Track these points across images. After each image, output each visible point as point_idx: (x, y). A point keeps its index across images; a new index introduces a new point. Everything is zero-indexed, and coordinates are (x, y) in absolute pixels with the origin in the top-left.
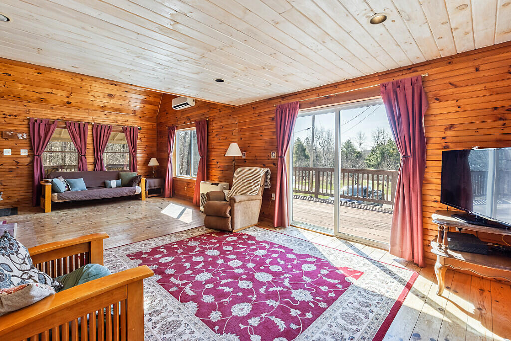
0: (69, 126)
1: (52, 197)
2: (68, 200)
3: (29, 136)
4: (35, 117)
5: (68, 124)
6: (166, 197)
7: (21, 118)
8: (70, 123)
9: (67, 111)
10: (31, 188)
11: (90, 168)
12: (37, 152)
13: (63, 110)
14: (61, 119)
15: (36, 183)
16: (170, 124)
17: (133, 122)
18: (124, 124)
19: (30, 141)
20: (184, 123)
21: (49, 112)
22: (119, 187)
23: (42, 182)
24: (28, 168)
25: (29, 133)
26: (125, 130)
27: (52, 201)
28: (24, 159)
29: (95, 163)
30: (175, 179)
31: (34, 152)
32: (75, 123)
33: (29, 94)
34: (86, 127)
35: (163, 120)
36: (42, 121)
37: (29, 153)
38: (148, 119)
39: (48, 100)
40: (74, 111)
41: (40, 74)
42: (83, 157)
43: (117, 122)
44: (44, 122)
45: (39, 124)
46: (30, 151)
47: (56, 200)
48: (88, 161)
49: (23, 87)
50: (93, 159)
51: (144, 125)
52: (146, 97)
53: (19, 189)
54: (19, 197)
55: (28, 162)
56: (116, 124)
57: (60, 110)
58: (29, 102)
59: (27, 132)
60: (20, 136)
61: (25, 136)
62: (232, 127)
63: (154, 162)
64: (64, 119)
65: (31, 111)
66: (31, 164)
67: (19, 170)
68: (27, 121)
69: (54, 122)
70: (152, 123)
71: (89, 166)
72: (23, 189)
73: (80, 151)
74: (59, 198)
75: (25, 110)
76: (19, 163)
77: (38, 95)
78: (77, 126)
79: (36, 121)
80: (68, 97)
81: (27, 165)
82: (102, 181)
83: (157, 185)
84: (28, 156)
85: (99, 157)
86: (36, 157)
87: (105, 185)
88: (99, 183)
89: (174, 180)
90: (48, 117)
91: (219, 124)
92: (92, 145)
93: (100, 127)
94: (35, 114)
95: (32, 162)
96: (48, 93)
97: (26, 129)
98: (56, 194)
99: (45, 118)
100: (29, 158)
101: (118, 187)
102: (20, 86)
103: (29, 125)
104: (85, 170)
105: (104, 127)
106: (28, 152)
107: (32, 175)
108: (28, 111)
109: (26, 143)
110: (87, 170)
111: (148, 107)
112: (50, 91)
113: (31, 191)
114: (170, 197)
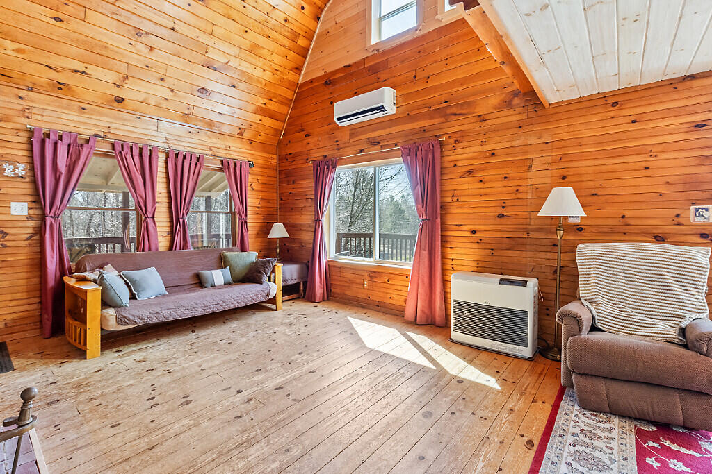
0: (120, 153)
1: (103, 319)
2: (140, 323)
3: (32, 169)
4: (45, 127)
5: (118, 148)
6: (317, 300)
7: (10, 125)
8: (122, 146)
9: (116, 118)
10: (38, 294)
11: (162, 243)
12: (51, 209)
13: (107, 116)
14: (102, 135)
15: (51, 282)
16: (318, 155)
17: (239, 152)
18: (223, 154)
19: (34, 181)
20: (361, 151)
21: (76, 118)
22: (229, 283)
23: (70, 281)
24: (30, 245)
25: (32, 163)
26: (225, 165)
27: (102, 329)
28: (20, 224)
29: (172, 233)
30: (331, 264)
31: (43, 208)
32: (131, 147)
33: (31, 68)
34: (153, 156)
35: (296, 148)
36: (61, 138)
37: (32, 212)
38: (264, 146)
39: (74, 88)
40: (129, 120)
41: (60, 20)
42: (150, 221)
43: (211, 150)
44: (66, 140)
45: (56, 144)
46: (34, 205)
47: (113, 326)
48: (158, 229)
49: (18, 51)
50: (168, 224)
51: (257, 157)
52: (266, 101)
53: (9, 297)
54: (9, 317)
55: (30, 231)
56: (210, 153)
57: (100, 114)
58: (31, 89)
59: (26, 160)
60: (8, 169)
61: (22, 169)
62: (526, 153)
63: (279, 231)
64: (109, 136)
65: (34, 110)
66: (35, 238)
67: (8, 251)
68: (26, 134)
69: (87, 141)
70: (271, 156)
71: (160, 239)
72: (18, 296)
73: (143, 208)
74: (119, 320)
75: (20, 107)
76: (7, 234)
77: (53, 75)
78: (136, 152)
79: (48, 135)
80: (118, 86)
81: (27, 239)
82: (192, 273)
83: (295, 276)
84: (29, 218)
85: (181, 221)
86: (48, 220)
87: (200, 282)
88: (187, 275)
89: (330, 268)
90: (73, 130)
91: (479, 148)
92: (166, 195)
93: (180, 158)
94: (44, 118)
95: (40, 231)
96: (76, 71)
97: (25, 153)
98: (111, 311)
99: (67, 129)
100: (31, 224)
101: (227, 284)
102: (10, 45)
103: (31, 143)
104: (153, 247)
105: (188, 158)
106: (30, 208)
107: (40, 264)
108: (26, 112)
109: (25, 187)
110: (157, 249)
111: (268, 122)
112: (81, 67)
113: (37, 300)
114: (323, 300)
